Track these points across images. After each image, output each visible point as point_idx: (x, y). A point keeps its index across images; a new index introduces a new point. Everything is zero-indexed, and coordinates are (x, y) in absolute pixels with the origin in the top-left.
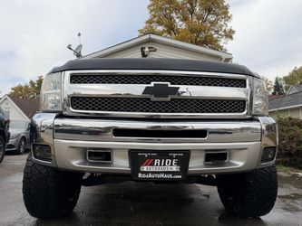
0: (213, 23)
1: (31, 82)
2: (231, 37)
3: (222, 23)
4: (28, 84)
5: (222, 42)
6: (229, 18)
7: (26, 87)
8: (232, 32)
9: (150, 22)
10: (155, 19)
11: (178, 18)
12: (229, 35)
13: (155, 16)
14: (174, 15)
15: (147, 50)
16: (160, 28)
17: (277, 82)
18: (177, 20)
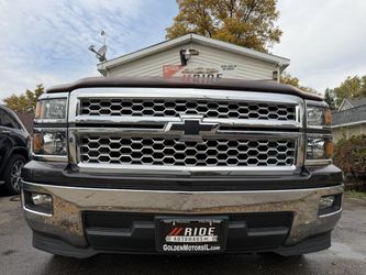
0: (256, 22)
1: (28, 92)
2: (277, 40)
3: (267, 22)
4: (25, 95)
5: (267, 45)
6: (276, 15)
7: (22, 98)
8: (278, 33)
9: (179, 19)
10: (186, 16)
11: (213, 14)
12: (275, 36)
13: (185, 12)
14: (208, 11)
15: (188, 53)
16: (192, 27)
17: (327, 95)
18: (213, 18)
